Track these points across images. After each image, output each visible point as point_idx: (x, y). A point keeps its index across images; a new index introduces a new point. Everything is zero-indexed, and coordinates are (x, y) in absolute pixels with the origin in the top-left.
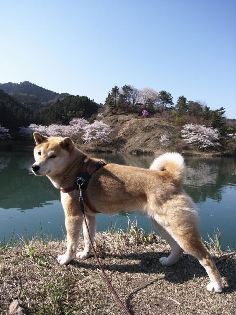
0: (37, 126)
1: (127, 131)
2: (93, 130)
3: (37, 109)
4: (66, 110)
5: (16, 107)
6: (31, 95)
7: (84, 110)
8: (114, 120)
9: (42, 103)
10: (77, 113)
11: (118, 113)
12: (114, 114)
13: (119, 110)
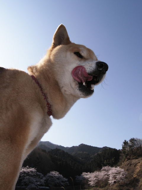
0: (86, 173)
1: (139, 172)
2: (114, 174)
3: (88, 161)
4: (103, 160)
5: (74, 162)
6: (85, 152)
7: (114, 158)
8: (130, 164)
9: (91, 157)
10: (110, 160)
11: (131, 158)
12: (129, 159)
13: (132, 156)
